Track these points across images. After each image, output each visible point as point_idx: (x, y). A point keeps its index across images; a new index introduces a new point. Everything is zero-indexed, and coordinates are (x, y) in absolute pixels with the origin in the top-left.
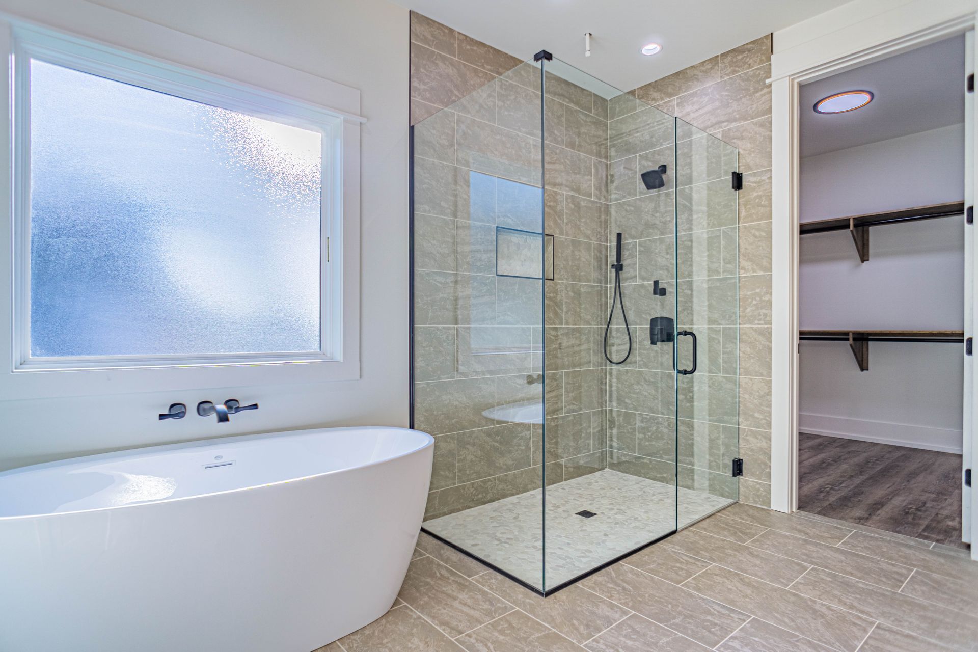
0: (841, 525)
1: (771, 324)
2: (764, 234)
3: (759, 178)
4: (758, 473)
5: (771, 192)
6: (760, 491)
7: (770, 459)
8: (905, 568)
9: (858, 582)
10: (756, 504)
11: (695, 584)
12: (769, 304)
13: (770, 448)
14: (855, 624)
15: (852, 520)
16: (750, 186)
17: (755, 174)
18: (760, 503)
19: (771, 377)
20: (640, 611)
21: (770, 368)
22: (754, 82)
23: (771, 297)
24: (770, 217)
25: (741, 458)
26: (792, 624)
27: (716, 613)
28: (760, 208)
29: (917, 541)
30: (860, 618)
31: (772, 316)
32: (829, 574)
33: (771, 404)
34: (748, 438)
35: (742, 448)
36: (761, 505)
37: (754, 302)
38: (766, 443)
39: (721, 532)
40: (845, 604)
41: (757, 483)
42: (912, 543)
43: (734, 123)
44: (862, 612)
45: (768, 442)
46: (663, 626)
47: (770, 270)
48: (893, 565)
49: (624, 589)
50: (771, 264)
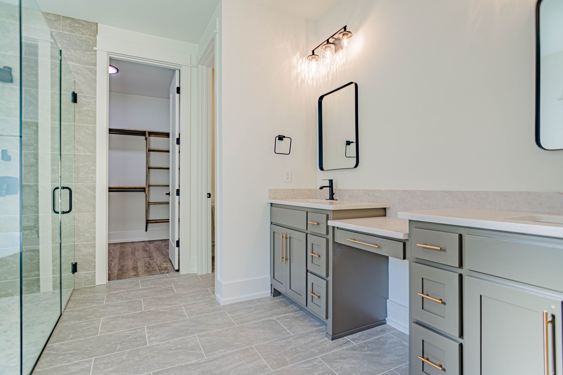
0: (132, 280)
1: (95, 183)
2: (91, 132)
3: (88, 100)
4: (87, 267)
5: (96, 110)
6: (89, 277)
7: (95, 258)
8: (169, 285)
9: (162, 296)
10: (87, 286)
11: (105, 330)
12: (94, 172)
13: (95, 251)
14: (177, 309)
15: (134, 277)
16: (83, 103)
17: (85, 97)
18: (89, 284)
19: (95, 212)
20: (96, 356)
21: (95, 207)
22: (86, 44)
23: (96, 168)
24: (95, 123)
25: (76, 262)
26: (161, 320)
27: (130, 334)
28: (89, 117)
29: (163, 275)
30: (176, 306)
31: (96, 178)
32: (151, 298)
33: (95, 227)
34: (81, 249)
35: (76, 256)
36: (89, 285)
37: (85, 170)
38: (93, 249)
39: (85, 304)
40: (167, 305)
41: (87, 273)
42: (162, 277)
43: (71, 62)
44: (175, 304)
45: (94, 248)
46: (116, 353)
47: (95, 152)
48: (165, 286)
49: (71, 354)
50: (95, 149)
